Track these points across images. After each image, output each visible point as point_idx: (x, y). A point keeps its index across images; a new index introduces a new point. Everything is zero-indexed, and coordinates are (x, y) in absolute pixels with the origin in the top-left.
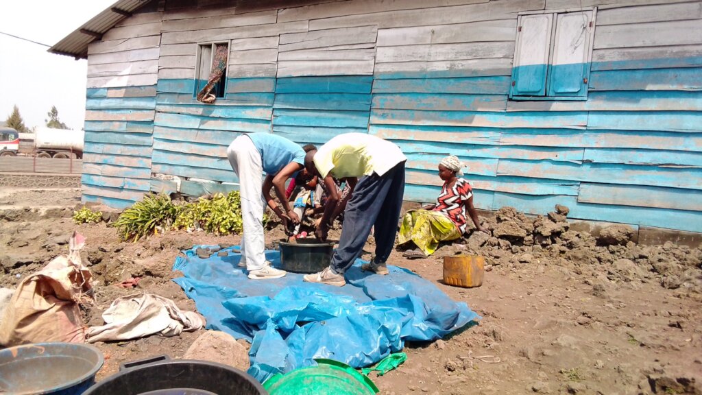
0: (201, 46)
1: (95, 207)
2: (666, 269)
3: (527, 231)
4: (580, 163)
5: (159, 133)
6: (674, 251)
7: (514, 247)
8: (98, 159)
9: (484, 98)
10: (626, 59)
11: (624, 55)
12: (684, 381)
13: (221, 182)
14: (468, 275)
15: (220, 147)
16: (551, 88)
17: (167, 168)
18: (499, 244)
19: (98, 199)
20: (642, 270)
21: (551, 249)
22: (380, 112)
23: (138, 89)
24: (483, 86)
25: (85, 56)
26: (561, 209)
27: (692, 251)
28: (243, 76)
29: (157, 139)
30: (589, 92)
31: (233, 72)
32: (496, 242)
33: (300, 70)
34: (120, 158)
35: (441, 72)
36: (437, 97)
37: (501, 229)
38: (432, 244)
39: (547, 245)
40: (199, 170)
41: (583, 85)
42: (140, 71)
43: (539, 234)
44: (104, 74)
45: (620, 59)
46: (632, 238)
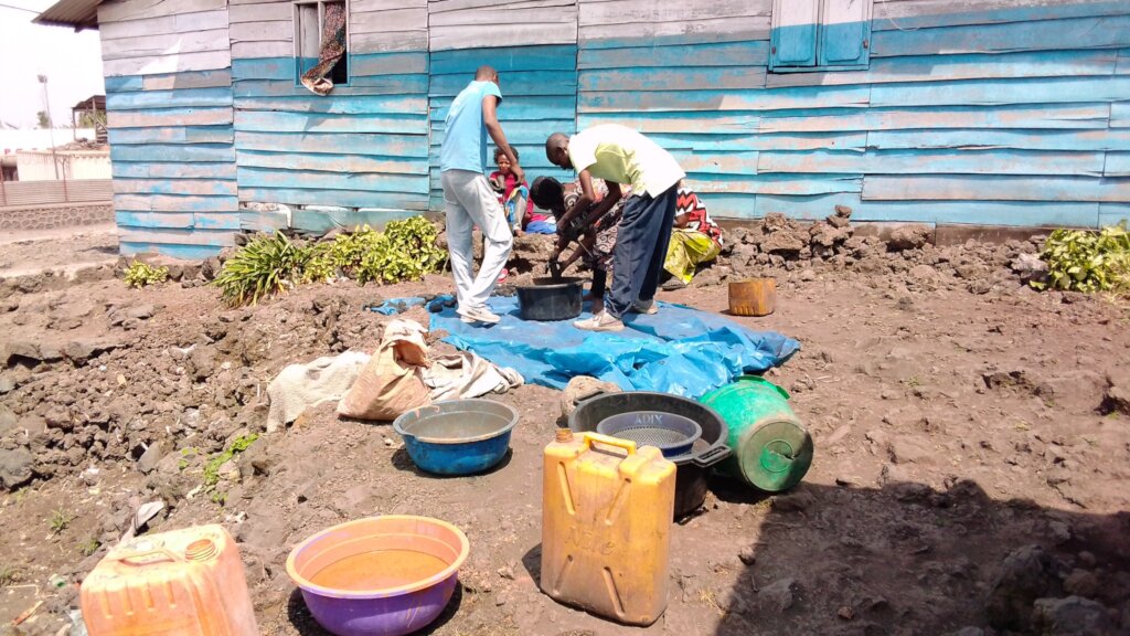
0: (299, 6)
1: (153, 259)
2: (971, 272)
3: (803, 241)
4: (863, 150)
5: (243, 141)
6: (977, 250)
7: (788, 263)
8: (141, 186)
9: (735, 71)
10: (915, 14)
11: (911, 9)
12: (1015, 374)
13: (357, 209)
14: (761, 302)
15: (349, 158)
16: (823, 56)
17: (264, 194)
18: (770, 262)
19: (151, 247)
20: (945, 275)
21: (834, 261)
22: (591, 96)
23: (198, 75)
24: (732, 54)
25: (94, 25)
26: (843, 211)
27: (999, 248)
28: (375, 50)
29: (241, 150)
30: (871, 58)
31: (357, 45)
32: (767, 259)
33: (467, 39)
34: (182, 183)
35: (675, 36)
36: (670, 72)
37: (770, 242)
38: (688, 270)
39: (829, 256)
40: (318, 193)
41: (863, 50)
42: (198, 47)
43: (819, 244)
44: (133, 53)
45: (908, 15)
46: (930, 238)
